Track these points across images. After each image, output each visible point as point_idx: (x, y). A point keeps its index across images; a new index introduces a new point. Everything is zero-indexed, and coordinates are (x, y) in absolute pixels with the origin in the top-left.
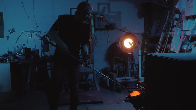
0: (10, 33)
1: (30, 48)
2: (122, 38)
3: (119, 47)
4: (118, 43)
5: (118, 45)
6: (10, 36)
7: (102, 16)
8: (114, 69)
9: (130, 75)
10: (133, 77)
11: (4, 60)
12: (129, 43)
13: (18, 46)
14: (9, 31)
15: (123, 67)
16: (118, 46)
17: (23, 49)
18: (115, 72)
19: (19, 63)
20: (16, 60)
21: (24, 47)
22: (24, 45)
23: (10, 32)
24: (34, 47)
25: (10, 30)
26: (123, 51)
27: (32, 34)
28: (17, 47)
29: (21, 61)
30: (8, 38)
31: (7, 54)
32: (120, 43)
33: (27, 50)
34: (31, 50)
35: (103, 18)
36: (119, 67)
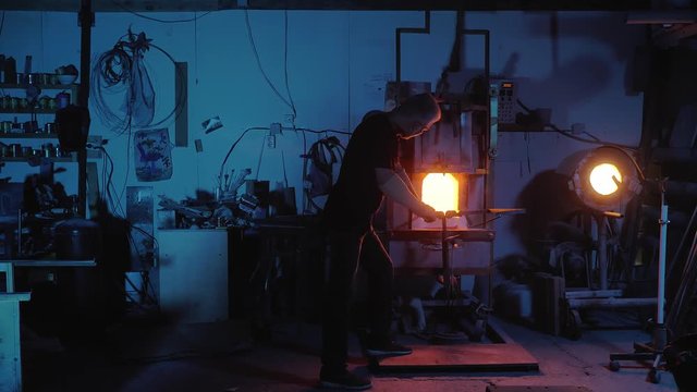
0: (207, 132)
1: (267, 183)
2: (584, 161)
3: (574, 192)
4: (571, 178)
5: (570, 183)
6: (206, 139)
7: (509, 85)
8: (552, 261)
9: (605, 283)
10: (618, 292)
11: (206, 219)
12: (614, 178)
13: (229, 173)
14: (206, 124)
15: (583, 256)
16: (571, 188)
17: (244, 185)
18: (556, 271)
19: (246, 232)
20: (241, 222)
21: (248, 177)
22: (249, 171)
23: (208, 127)
24: (281, 179)
25: (208, 122)
26: (587, 203)
27: (278, 136)
28: (227, 177)
29: (252, 224)
30: (199, 146)
31: (194, 197)
32: (577, 177)
33: (260, 188)
34: (272, 187)
35: (510, 93)
36: (566, 256)
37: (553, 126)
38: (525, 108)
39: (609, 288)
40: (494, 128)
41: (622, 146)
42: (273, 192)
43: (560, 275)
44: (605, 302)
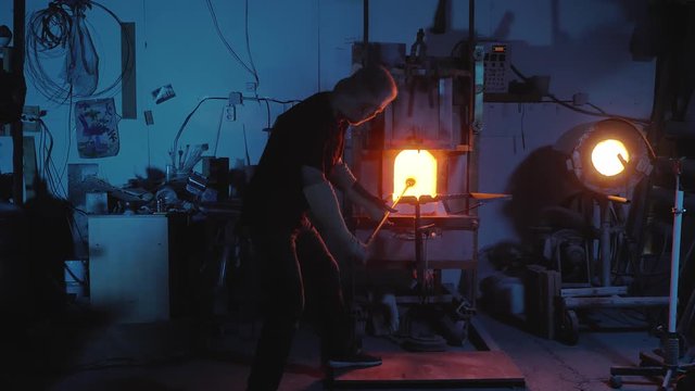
0: (159, 102)
1: (226, 160)
2: (585, 136)
3: (573, 172)
4: (570, 157)
5: (569, 162)
6: (158, 111)
7: (501, 49)
8: (547, 252)
9: (607, 280)
10: (624, 289)
11: (145, 203)
12: (620, 156)
13: (184, 150)
14: (155, 93)
15: (583, 246)
16: (570, 167)
17: (200, 163)
18: (551, 265)
19: (195, 217)
20: (187, 206)
21: (205, 154)
22: (206, 147)
23: (159, 96)
24: (243, 156)
25: (158, 91)
26: (589, 186)
27: (238, 106)
28: (181, 153)
29: (201, 208)
30: (149, 118)
31: (145, 176)
32: (576, 155)
33: (218, 166)
34: (232, 165)
35: (502, 57)
36: (564, 246)
37: (552, 97)
38: (519, 75)
39: (613, 284)
40: (479, 97)
41: (631, 120)
42: (232, 170)
43: (556, 269)
44: (608, 301)
